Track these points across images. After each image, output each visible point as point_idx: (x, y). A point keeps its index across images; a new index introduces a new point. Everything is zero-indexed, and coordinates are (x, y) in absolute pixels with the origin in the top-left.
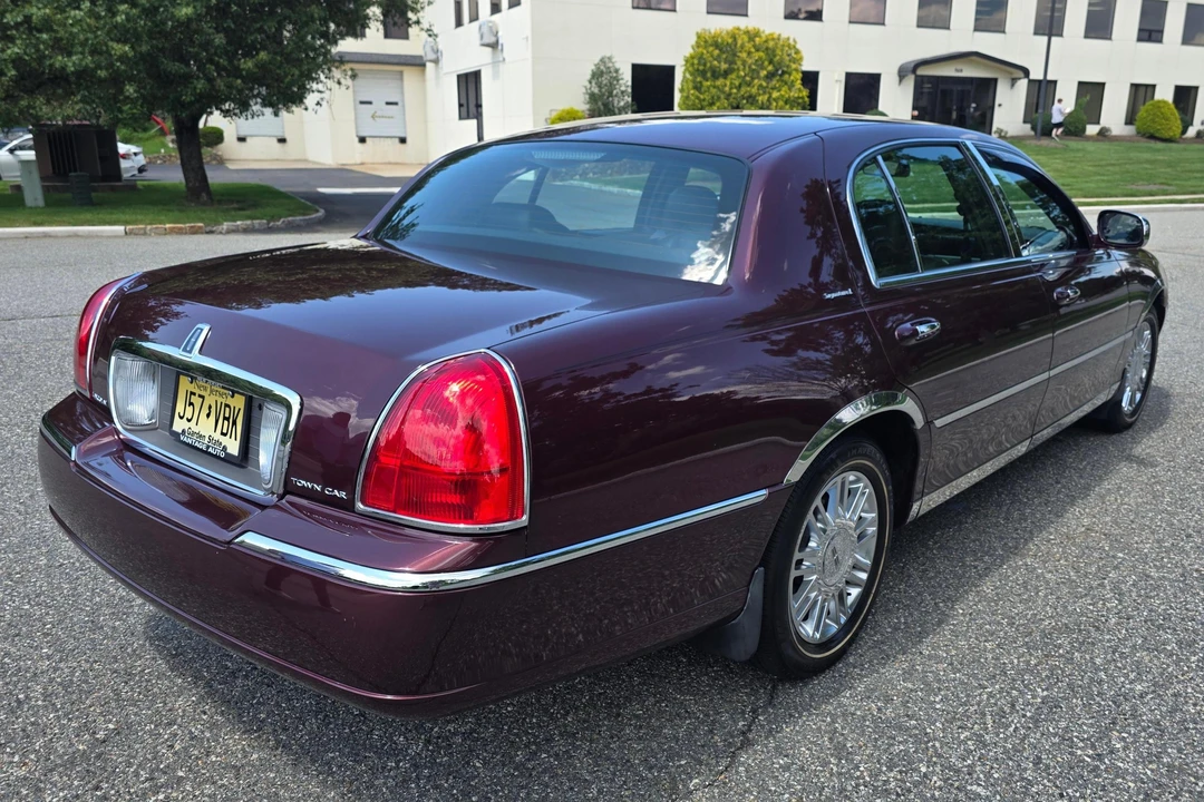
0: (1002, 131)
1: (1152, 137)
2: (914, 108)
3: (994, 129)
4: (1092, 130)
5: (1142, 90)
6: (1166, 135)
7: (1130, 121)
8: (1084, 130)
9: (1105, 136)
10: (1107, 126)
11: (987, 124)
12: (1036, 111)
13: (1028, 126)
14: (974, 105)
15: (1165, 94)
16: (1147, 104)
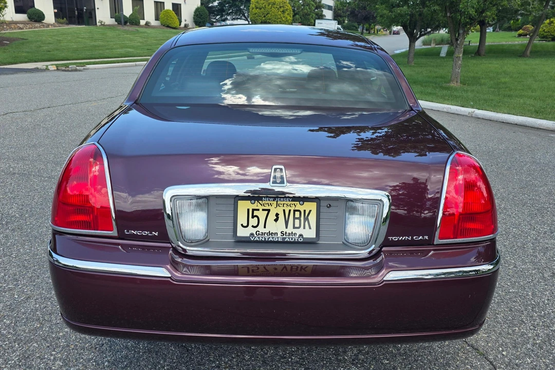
0: (102, 22)
1: (168, 27)
2: (55, 8)
3: (98, 21)
4: (142, 22)
5: (159, 4)
6: (174, 26)
7: (157, 19)
8: (139, 23)
9: (149, 26)
10: (149, 21)
11: (94, 18)
12: (116, 13)
13: (114, 20)
14: (85, 8)
15: (168, 7)
16: (162, 11)
